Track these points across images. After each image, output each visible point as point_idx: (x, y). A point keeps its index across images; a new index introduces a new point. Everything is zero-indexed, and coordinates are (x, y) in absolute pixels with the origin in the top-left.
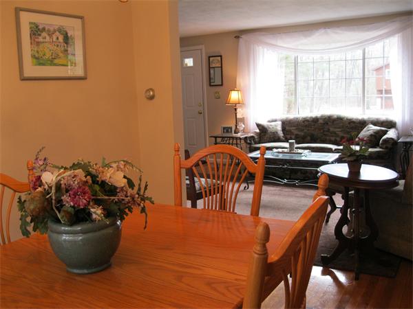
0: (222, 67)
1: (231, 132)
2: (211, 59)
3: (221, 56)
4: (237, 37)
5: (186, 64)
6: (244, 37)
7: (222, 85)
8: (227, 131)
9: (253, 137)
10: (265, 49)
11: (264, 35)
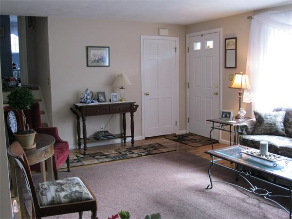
0: (236, 49)
1: (229, 117)
2: (227, 41)
3: (236, 38)
4: (250, 18)
5: (209, 47)
6: (256, 17)
7: (235, 67)
8: (226, 116)
9: (245, 126)
10: (276, 29)
11: (275, 14)
